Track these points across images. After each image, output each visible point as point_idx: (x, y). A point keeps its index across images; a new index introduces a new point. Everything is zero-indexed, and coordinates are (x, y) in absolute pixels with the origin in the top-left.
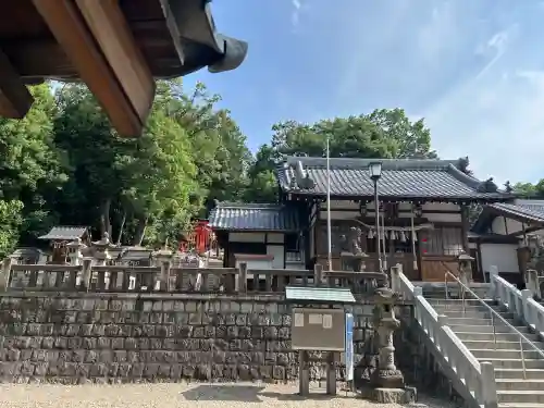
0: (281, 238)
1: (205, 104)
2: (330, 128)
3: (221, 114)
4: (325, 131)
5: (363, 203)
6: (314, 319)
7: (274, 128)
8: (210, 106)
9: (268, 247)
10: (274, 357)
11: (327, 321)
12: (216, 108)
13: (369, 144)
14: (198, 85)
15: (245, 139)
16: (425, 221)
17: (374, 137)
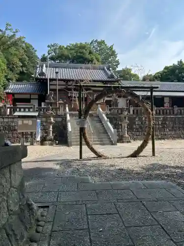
0: (37, 97)
1: (12, 34)
2: (73, 48)
3: (20, 39)
4: (71, 49)
5: (67, 83)
6: (26, 122)
7: (49, 46)
8: (14, 35)
9: (31, 100)
10: (16, 135)
11: (30, 122)
12: (17, 36)
13: (88, 56)
14: (7, 25)
15: (36, 51)
16: (90, 89)
17: (90, 53)
